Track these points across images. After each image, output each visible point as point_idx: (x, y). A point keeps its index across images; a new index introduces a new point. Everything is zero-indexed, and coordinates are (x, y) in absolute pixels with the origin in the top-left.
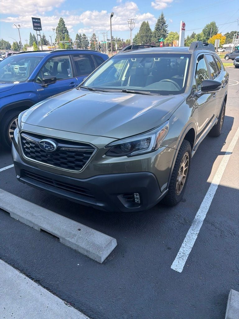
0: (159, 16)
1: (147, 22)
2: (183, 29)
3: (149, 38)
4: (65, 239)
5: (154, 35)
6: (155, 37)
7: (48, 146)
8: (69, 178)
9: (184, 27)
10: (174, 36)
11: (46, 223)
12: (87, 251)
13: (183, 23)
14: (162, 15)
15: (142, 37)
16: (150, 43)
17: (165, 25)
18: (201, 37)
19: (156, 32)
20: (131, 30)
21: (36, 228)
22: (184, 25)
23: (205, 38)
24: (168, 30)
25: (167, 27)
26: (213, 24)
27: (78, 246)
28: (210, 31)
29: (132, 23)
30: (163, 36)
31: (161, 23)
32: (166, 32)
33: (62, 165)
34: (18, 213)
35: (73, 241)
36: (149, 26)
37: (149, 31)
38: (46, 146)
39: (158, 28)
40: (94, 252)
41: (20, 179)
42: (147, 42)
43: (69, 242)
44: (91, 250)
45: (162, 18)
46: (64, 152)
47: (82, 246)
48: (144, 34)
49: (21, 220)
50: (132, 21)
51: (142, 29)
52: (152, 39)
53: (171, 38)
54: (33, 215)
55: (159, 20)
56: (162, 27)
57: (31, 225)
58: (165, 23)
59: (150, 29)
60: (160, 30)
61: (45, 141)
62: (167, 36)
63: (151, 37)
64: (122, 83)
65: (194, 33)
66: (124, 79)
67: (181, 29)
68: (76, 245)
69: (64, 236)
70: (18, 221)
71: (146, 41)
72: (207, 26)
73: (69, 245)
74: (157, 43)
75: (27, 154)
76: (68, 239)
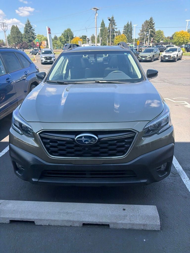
0: (26, 22)
1: (16, 26)
2: (50, 33)
3: (20, 39)
4: (117, 223)
5: (24, 36)
6: (26, 38)
7: (89, 140)
8: (112, 165)
9: (49, 31)
10: (41, 38)
11: (88, 216)
12: (144, 225)
13: (49, 28)
14: (28, 21)
15: (14, 38)
16: (22, 43)
17: (32, 29)
18: (62, 39)
19: (25, 34)
20: (5, 32)
21: (76, 225)
22: (49, 29)
23: (65, 40)
24: (35, 33)
25: (34, 31)
26: (69, 30)
27: (133, 224)
28: (68, 35)
29: (4, 26)
30: (32, 38)
31: (29, 27)
32: (34, 34)
33: (102, 155)
34: (47, 218)
35: (126, 221)
36: (18, 29)
37: (19, 33)
38: (85, 141)
39: (27, 31)
40: (151, 223)
41: (39, 181)
42: (20, 42)
43: (122, 224)
44: (148, 222)
45: (29, 24)
46: (105, 142)
47: (138, 223)
48: (15, 35)
49: (52, 224)
50: (5, 24)
51: (13, 31)
52: (23, 39)
53: (40, 39)
54: (67, 213)
55: (26, 25)
56: (30, 30)
57: (69, 224)
58: (32, 28)
59: (19, 32)
60: (29, 33)
61: (84, 136)
62: (36, 37)
63: (22, 38)
64: (64, 76)
65: (55, 36)
66: (64, 72)
67: (48, 33)
68: (131, 224)
69: (114, 221)
70: (49, 225)
71: (18, 42)
72: (65, 31)
73: (121, 227)
74: (28, 42)
75: (52, 153)
76: (120, 222)
